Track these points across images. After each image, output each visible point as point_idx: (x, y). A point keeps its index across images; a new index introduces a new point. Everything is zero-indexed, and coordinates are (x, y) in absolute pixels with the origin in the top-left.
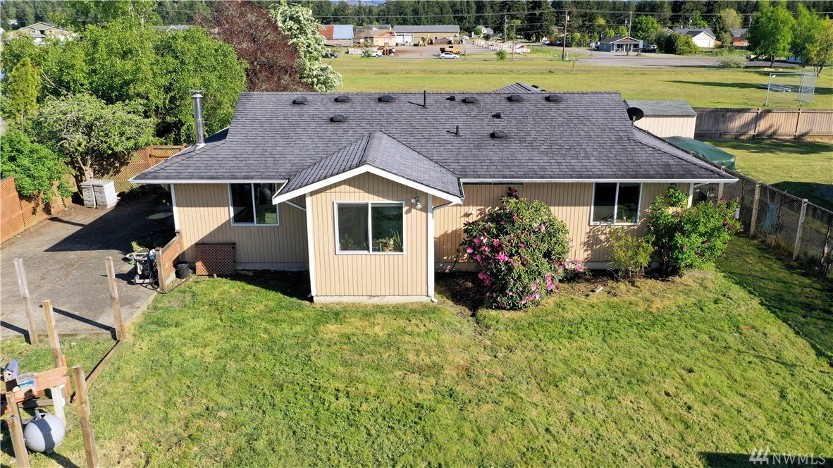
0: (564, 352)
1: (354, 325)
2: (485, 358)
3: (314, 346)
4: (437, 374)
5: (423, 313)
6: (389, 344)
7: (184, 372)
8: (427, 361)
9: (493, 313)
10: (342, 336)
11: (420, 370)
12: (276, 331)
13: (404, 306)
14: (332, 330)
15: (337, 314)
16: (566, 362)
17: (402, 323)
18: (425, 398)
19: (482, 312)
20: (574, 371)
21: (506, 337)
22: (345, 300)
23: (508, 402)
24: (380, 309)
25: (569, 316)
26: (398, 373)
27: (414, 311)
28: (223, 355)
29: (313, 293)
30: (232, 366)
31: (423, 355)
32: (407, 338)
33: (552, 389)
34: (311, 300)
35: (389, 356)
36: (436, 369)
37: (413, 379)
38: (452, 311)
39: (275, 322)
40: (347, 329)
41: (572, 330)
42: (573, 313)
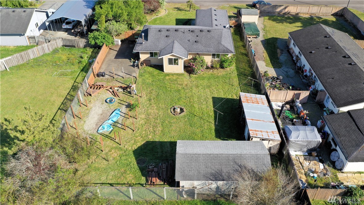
0: (201, 82)
1: (171, 77)
2: (189, 83)
3: (165, 80)
4: (182, 85)
5: (181, 75)
6: (176, 80)
7: (147, 84)
8: (181, 83)
9: (192, 75)
10: (169, 79)
11: (180, 84)
12: (159, 78)
13: (179, 73)
14: (167, 78)
15: (168, 75)
16: (201, 84)
17: (178, 76)
18: (180, 89)
19: (191, 75)
20: (201, 85)
21: (193, 79)
22: (169, 72)
23: (191, 89)
24: (175, 74)
25: (204, 76)
26: (177, 85)
27: (180, 74)
28: (152, 81)
29: (164, 71)
30: (154, 83)
31: (180, 82)
32: (178, 79)
33: (197, 88)
34: (164, 72)
35: (176, 82)
36: (182, 84)
37: (179, 86)
38: (186, 74)
39: (159, 76)
40: (170, 78)
41: (203, 78)
42: (205, 75)
